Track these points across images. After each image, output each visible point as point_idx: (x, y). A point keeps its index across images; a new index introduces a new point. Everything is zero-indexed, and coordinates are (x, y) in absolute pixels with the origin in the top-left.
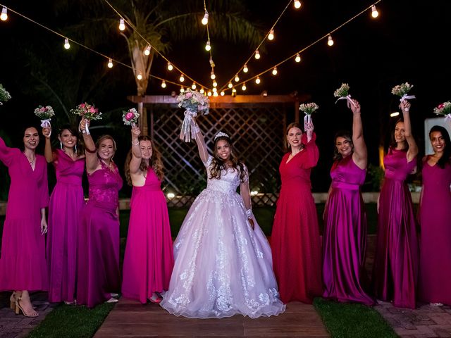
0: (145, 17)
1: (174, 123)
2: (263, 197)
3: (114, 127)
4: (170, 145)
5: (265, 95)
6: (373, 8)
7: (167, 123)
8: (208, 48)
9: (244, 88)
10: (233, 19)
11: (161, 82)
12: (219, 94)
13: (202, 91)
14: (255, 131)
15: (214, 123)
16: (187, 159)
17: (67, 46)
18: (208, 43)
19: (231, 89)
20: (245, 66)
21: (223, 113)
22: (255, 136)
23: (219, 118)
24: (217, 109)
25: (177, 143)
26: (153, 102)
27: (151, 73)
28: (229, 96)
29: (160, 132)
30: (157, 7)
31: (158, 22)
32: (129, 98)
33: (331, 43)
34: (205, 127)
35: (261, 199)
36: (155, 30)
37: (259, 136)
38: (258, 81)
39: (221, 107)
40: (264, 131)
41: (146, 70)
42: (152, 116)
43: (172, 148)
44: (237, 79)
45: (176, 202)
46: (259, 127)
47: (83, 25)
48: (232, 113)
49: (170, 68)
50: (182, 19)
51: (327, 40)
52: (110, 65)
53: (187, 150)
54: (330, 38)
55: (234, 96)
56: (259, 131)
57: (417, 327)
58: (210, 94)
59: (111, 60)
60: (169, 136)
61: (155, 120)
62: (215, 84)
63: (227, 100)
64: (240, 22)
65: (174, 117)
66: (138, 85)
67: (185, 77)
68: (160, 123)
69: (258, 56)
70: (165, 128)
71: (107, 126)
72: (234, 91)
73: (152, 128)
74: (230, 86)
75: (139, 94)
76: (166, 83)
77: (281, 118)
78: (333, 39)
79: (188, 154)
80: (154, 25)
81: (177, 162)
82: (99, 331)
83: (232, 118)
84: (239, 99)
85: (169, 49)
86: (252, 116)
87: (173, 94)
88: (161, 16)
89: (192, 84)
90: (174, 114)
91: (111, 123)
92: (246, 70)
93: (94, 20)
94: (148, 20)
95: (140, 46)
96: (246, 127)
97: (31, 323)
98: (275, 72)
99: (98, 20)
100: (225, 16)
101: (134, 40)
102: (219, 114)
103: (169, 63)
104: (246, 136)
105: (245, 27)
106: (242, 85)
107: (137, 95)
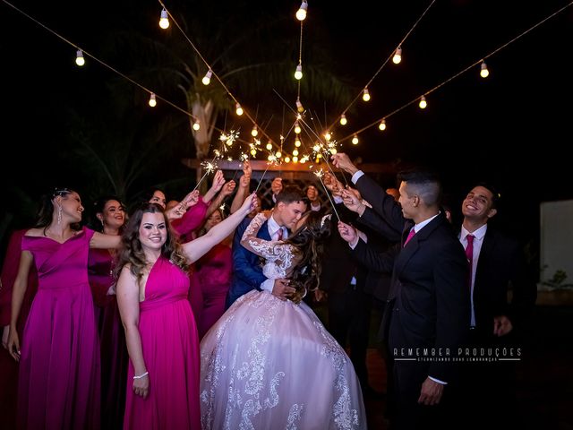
10: (316, 73)
12: (299, 160)
20: (327, 133)
28: (313, 163)
30: (225, 54)
33: (423, 105)
41: (208, 131)
64: (325, 77)
66: (198, 149)
72: (319, 156)
75: (198, 158)
78: (426, 100)
88: (228, 66)
95: (202, 102)
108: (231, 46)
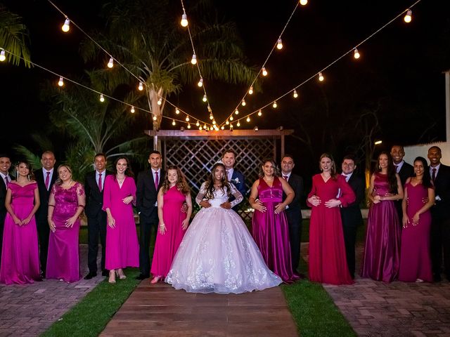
0: (160, 63)
3: (133, 154)
5: (257, 129)
6: (320, 74)
7: (178, 152)
8: (205, 100)
9: (238, 125)
10: (233, 65)
11: (172, 121)
13: (205, 127)
14: (250, 159)
15: (216, 151)
16: (194, 181)
18: (205, 96)
19: (229, 125)
20: (236, 109)
21: (224, 144)
22: (250, 162)
23: (220, 148)
24: (219, 140)
25: (186, 169)
26: (166, 135)
29: (172, 159)
30: (170, 55)
31: (170, 68)
32: (146, 132)
34: (209, 156)
36: (168, 75)
37: (254, 162)
38: (248, 120)
39: (222, 139)
40: (257, 159)
42: (165, 146)
44: (231, 119)
46: (254, 155)
48: (231, 144)
52: (133, 111)
53: (194, 174)
56: (254, 159)
58: (212, 129)
60: (179, 163)
61: (168, 149)
62: (214, 122)
63: (226, 133)
64: (240, 67)
65: (183, 147)
67: (189, 117)
68: (172, 152)
70: (175, 156)
71: (127, 154)
72: (232, 126)
73: (165, 155)
74: (227, 123)
77: (272, 147)
79: (195, 177)
80: (167, 70)
84: (236, 133)
86: (248, 146)
87: (182, 128)
88: (173, 63)
89: (196, 122)
90: (183, 144)
91: (131, 151)
92: (237, 112)
94: (162, 66)
95: (155, 88)
96: (243, 155)
98: (260, 114)
100: (226, 63)
101: (150, 83)
102: (220, 144)
103: (177, 108)
104: (243, 162)
105: (244, 71)
106: (237, 123)
107: (152, 129)
108: (174, 50)
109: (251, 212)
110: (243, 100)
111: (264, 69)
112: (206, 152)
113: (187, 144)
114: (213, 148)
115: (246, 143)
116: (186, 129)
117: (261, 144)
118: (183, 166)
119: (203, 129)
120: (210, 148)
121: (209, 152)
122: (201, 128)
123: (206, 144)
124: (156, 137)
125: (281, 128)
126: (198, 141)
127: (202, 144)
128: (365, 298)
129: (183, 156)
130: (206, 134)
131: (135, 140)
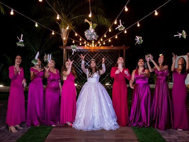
0: (66, 17)
1: (77, 57)
2: (111, 85)
4: (75, 66)
5: (112, 46)
6: (156, 11)
7: (75, 57)
9: (104, 43)
10: (100, 17)
12: (95, 46)
13: (88, 45)
14: (108, 61)
15: (92, 57)
17: (37, 25)
19: (99, 44)
20: (105, 35)
21: (96, 53)
23: (94, 55)
24: (94, 52)
25: (78, 65)
26: (69, 49)
27: (68, 37)
28: (98, 47)
30: (71, 12)
31: (71, 18)
32: (60, 47)
33: (138, 25)
34: (89, 59)
35: (110, 86)
36: (70, 21)
37: (110, 62)
38: (110, 41)
39: (95, 51)
40: (111, 60)
43: (76, 67)
44: (102, 40)
45: (77, 87)
46: (110, 59)
47: (43, 19)
48: (99, 53)
49: (76, 35)
50: (80, 17)
51: (137, 24)
52: (53, 33)
54: (138, 23)
55: (100, 47)
57: (171, 135)
58: (91, 46)
59: (53, 32)
60: (75, 62)
61: (70, 56)
62: (93, 42)
63: (98, 48)
64: (103, 19)
66: (64, 42)
67: (82, 39)
68: (72, 57)
69: (110, 31)
74: (99, 42)
75: (64, 46)
76: (74, 41)
78: (139, 24)
80: (70, 19)
81: (78, 72)
82: (48, 136)
83: (99, 55)
84: (102, 48)
85: (75, 29)
86: (107, 55)
87: (77, 45)
88: (72, 16)
89: (84, 42)
90: (77, 53)
92: (105, 36)
93: (47, 17)
94: (67, 17)
95: (64, 27)
97: (22, 133)
98: (116, 37)
99: (48, 17)
100: (97, 16)
101: (62, 25)
102: (94, 54)
103: (76, 33)
106: (103, 42)
108: (73, 10)
109: (108, 85)
110: (110, 29)
111: (126, 7)
112: (87, 57)
113: (79, 54)
114: (91, 55)
115: (106, 53)
116: (79, 45)
117: (113, 54)
118: (77, 64)
119: (87, 46)
120: (89, 55)
121: (89, 57)
122: (86, 45)
123: (87, 53)
124: (65, 50)
125: (124, 46)
126: (84, 52)
127: (86, 53)
128: (178, 134)
129: (77, 59)
130: (88, 48)
131: (55, 52)
